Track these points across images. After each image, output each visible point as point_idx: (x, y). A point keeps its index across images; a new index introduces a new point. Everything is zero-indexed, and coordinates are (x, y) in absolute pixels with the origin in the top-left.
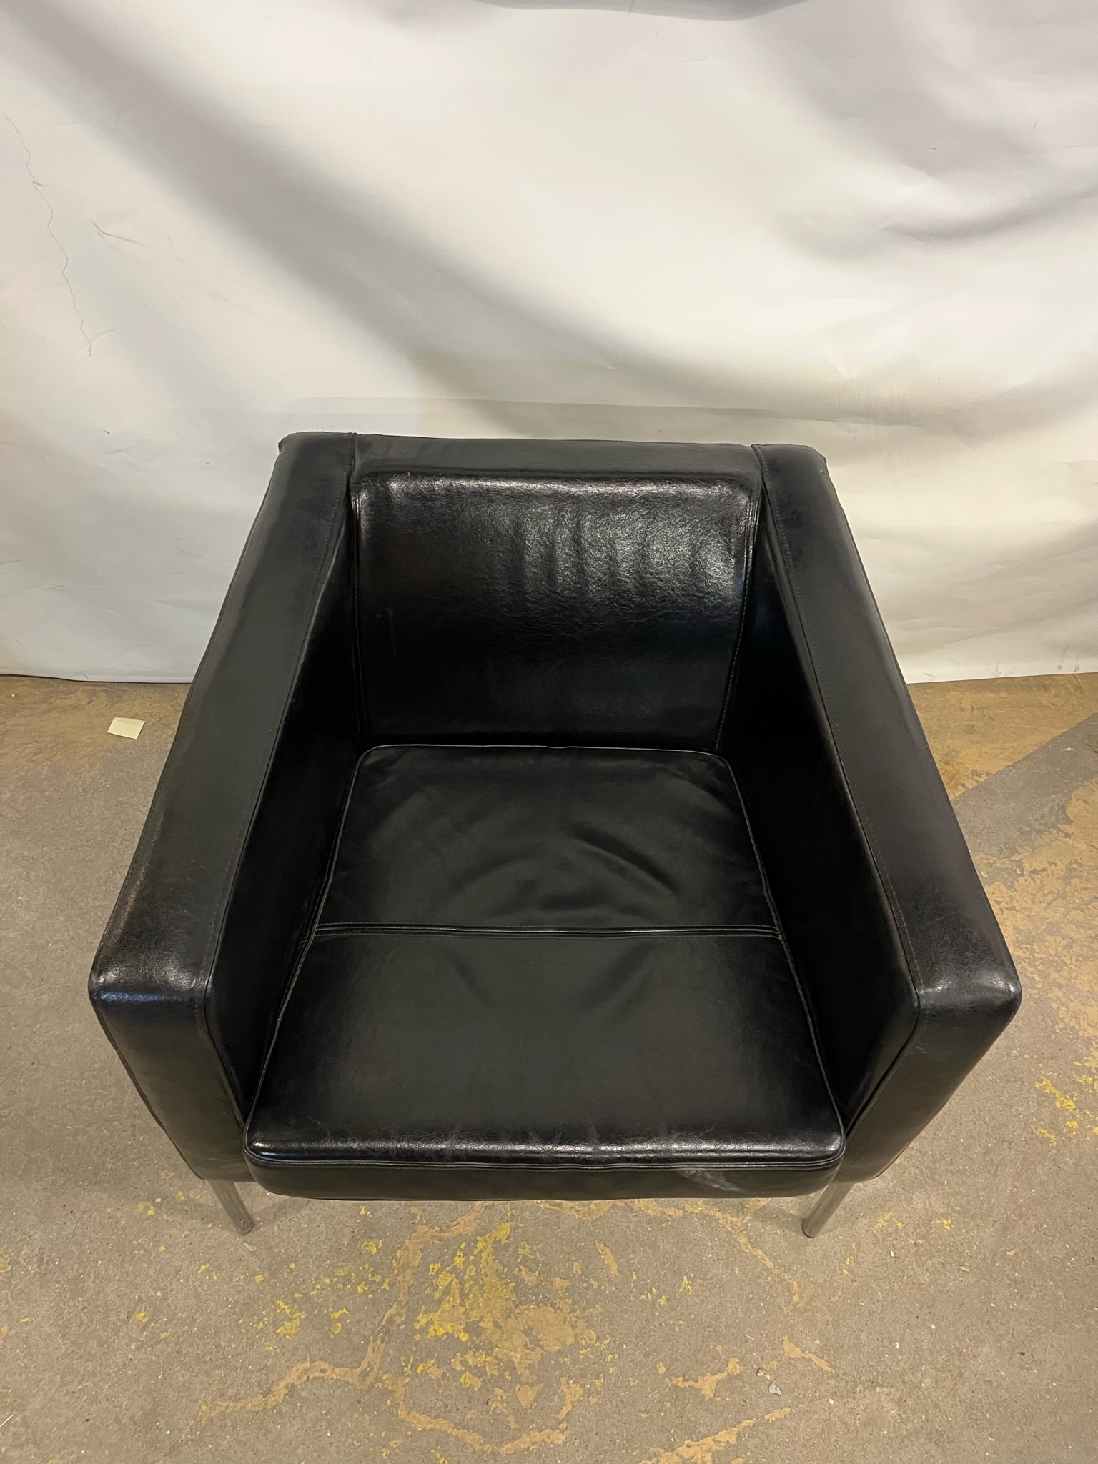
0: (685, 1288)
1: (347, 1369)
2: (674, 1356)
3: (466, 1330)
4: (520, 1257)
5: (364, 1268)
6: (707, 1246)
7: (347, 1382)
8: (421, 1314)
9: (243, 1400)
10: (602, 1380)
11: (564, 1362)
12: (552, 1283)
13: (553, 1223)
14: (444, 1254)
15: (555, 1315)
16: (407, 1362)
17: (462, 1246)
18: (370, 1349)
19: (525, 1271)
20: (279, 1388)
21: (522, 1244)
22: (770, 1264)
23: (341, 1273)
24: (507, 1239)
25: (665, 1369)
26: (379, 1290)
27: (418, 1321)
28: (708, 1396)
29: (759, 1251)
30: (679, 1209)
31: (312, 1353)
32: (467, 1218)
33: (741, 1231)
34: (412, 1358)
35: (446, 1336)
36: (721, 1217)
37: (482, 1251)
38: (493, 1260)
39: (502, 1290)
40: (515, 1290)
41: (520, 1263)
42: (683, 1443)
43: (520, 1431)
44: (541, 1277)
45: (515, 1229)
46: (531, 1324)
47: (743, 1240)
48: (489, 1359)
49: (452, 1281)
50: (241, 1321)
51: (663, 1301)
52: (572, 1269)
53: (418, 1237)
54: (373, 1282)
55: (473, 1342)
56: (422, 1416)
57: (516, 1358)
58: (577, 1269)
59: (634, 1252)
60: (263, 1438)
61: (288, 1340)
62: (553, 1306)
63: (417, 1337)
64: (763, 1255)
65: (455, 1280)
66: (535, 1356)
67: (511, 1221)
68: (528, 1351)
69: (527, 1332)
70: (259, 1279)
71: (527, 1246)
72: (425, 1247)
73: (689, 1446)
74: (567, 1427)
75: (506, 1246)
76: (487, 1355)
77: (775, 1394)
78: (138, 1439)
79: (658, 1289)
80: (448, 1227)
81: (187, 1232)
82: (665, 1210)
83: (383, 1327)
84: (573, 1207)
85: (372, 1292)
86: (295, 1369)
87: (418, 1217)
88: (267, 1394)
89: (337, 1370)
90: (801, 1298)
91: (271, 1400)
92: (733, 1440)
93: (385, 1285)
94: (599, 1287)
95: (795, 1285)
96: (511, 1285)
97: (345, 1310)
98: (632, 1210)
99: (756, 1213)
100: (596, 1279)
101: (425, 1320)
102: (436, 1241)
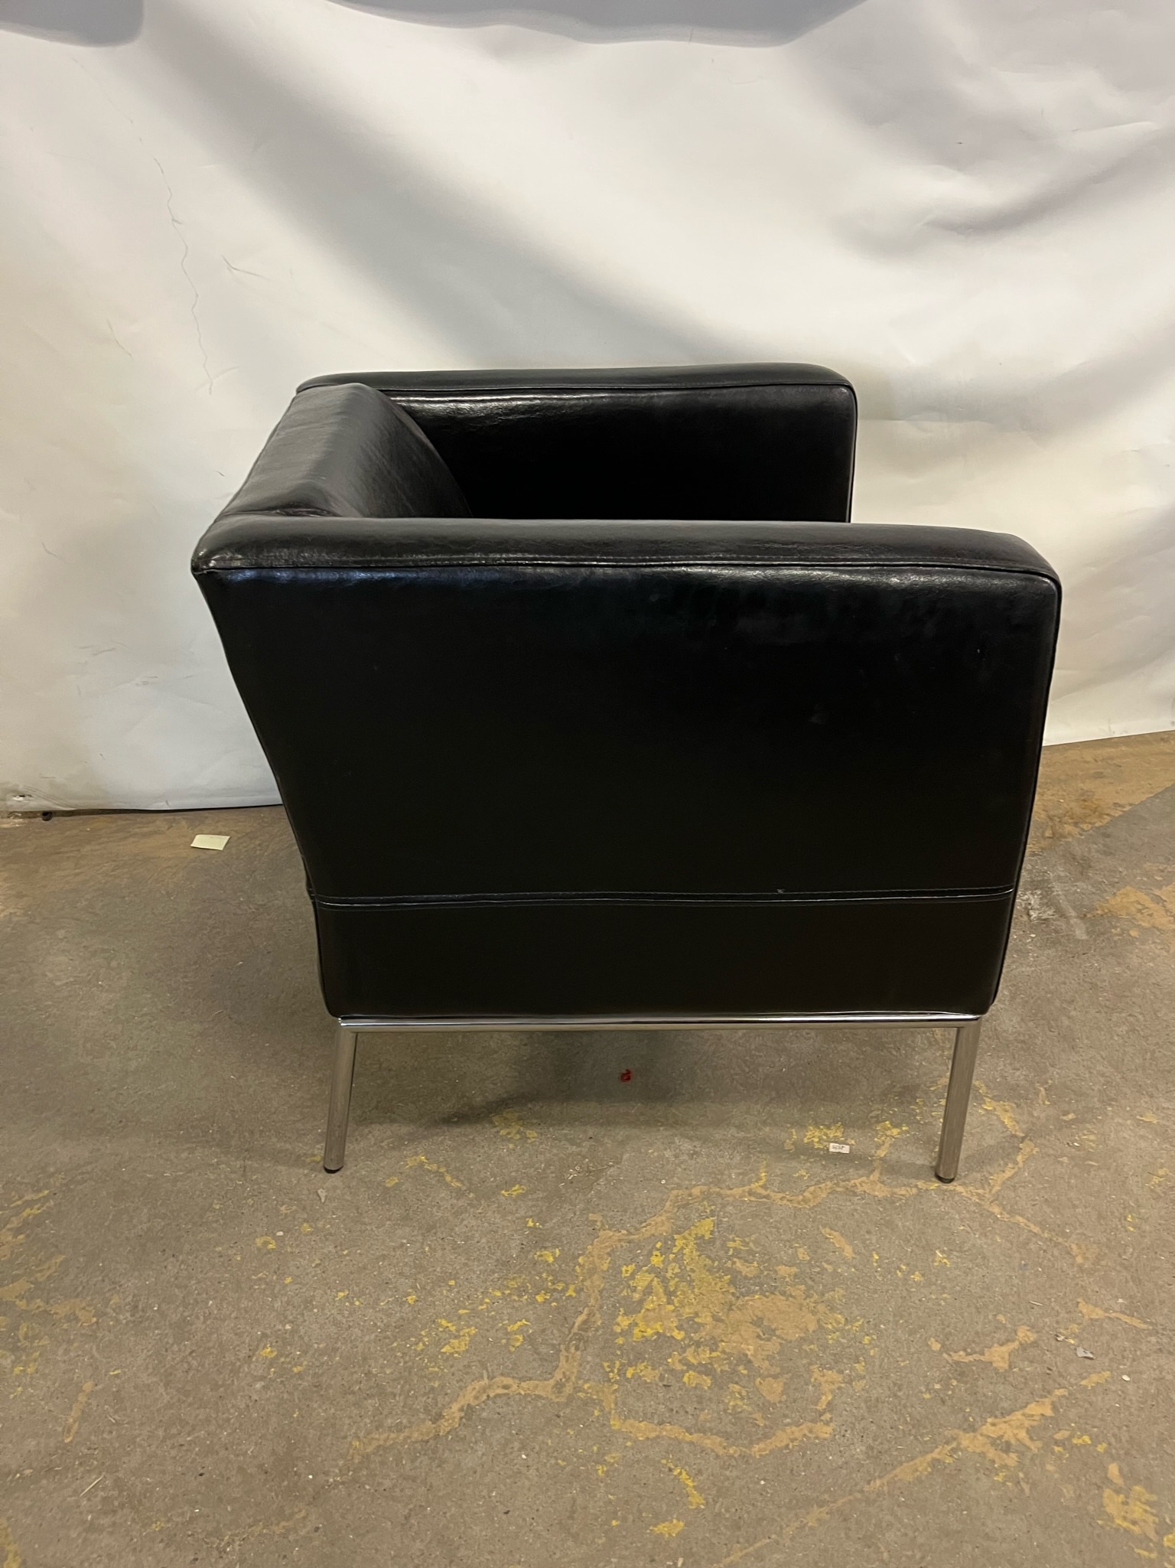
0: (940, 1261)
1: (537, 1382)
2: (947, 1330)
3: (680, 1328)
4: (731, 1249)
5: (541, 1277)
6: (954, 1218)
7: (540, 1397)
8: (620, 1317)
9: (407, 1430)
10: (863, 1364)
11: (810, 1349)
12: (776, 1272)
13: (763, 1215)
14: (638, 1256)
15: (788, 1303)
16: (612, 1367)
17: (658, 1246)
18: (562, 1358)
19: (741, 1263)
20: (452, 1410)
21: (731, 1237)
22: (1036, 1229)
23: (513, 1284)
24: (711, 1234)
25: (939, 1346)
26: (564, 1298)
27: (618, 1324)
28: (1001, 1367)
29: (1020, 1219)
30: (911, 1187)
31: (490, 1369)
32: (658, 1219)
33: (992, 1202)
34: (618, 1364)
35: (655, 1337)
36: (963, 1190)
37: (682, 1248)
38: (699, 1256)
39: (716, 1284)
40: (732, 1282)
41: (732, 1256)
42: (986, 1422)
43: (771, 1428)
44: (761, 1267)
45: (718, 1224)
46: (760, 1314)
47: (996, 1210)
48: (714, 1354)
49: (652, 1281)
50: (395, 1344)
51: (917, 1277)
52: (797, 1255)
53: (602, 1242)
54: (555, 1290)
55: (691, 1339)
56: (642, 1424)
57: (749, 1350)
58: (802, 1254)
59: (869, 1232)
60: (438, 1470)
61: (456, 1358)
62: (783, 1293)
63: (620, 1341)
64: (1025, 1221)
65: (655, 1279)
66: (772, 1346)
67: (712, 1217)
68: (762, 1342)
69: (758, 1322)
70: (411, 1299)
71: (736, 1239)
72: (613, 1251)
73: (993, 1425)
74: (831, 1418)
75: (712, 1241)
76: (712, 1351)
77: (1085, 1357)
78: (270, 1490)
79: (908, 1265)
80: (637, 1229)
81: (318, 1262)
82: (895, 1190)
83: (576, 1334)
84: (784, 1197)
85: (555, 1300)
86: (470, 1388)
88: (437, 1420)
89: (524, 1385)
90: (1086, 1259)
91: (444, 1426)
92: (1049, 1412)
93: (571, 1292)
94: (835, 1270)
95: (1074, 1246)
96: (726, 1278)
97: (524, 1321)
98: (855, 1194)
99: (1004, 1183)
100: (828, 1262)
101: (627, 1323)
102: (624, 1244)
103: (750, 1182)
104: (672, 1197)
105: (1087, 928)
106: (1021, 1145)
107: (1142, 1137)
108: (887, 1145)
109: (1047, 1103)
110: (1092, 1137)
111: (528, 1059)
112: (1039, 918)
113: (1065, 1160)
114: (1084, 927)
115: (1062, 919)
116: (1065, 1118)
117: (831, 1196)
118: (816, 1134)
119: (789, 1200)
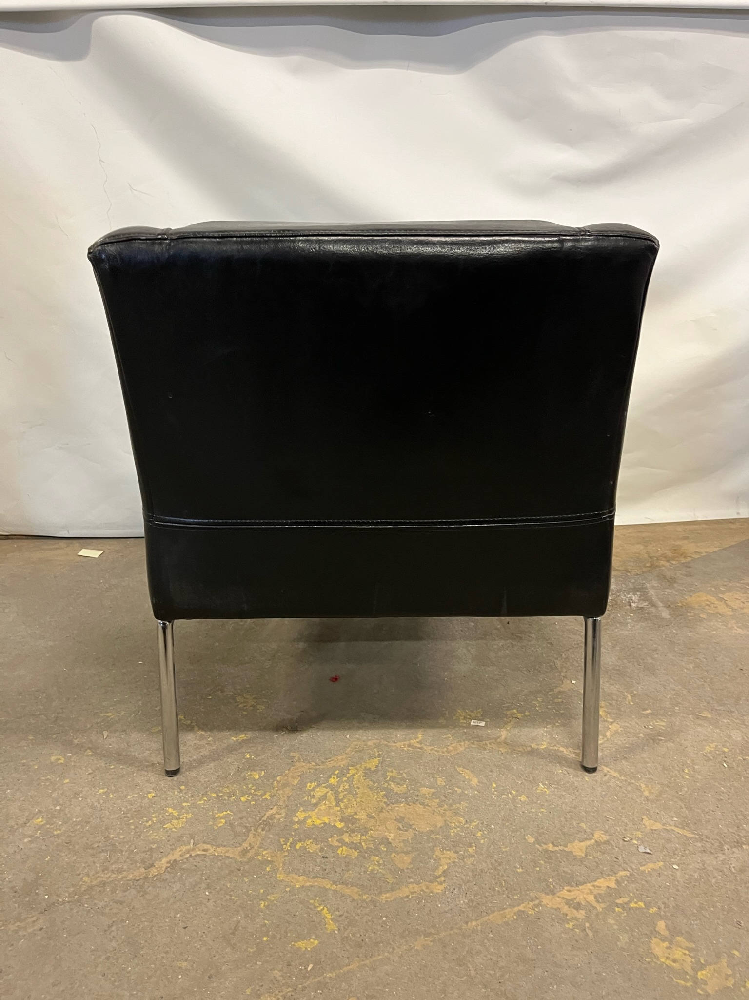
0: (542, 790)
1: (229, 848)
2: (542, 831)
3: (341, 821)
4: (389, 777)
5: (247, 787)
6: (555, 766)
7: (228, 857)
8: (299, 812)
9: (125, 873)
10: (474, 848)
11: (436, 838)
12: (419, 791)
13: (416, 758)
14: (320, 778)
15: (425, 809)
16: (286, 842)
17: (336, 773)
18: (251, 835)
19: (394, 785)
20: (162, 862)
21: (390, 770)
22: (616, 774)
23: (226, 790)
24: (376, 768)
25: (534, 840)
26: (261, 799)
27: (297, 817)
28: (579, 856)
29: (605, 768)
30: (527, 747)
31: (196, 839)
32: (339, 758)
34: (291, 840)
35: (323, 825)
36: (565, 750)
37: (354, 775)
38: (365, 780)
39: (374, 796)
40: (386, 796)
41: (389, 780)
42: (563, 889)
43: (398, 884)
44: (409, 788)
45: (382, 762)
46: (402, 815)
48: (364, 838)
49: (328, 792)
50: (131, 821)
51: (523, 798)
52: (436, 782)
53: (296, 769)
54: (255, 795)
55: (348, 827)
56: (300, 878)
57: (390, 836)
58: (441, 781)
59: (491, 771)
60: (141, 898)
61: (173, 832)
62: (422, 804)
63: (296, 826)
64: (608, 769)
65: (330, 791)
66: (409, 835)
67: (379, 758)
68: (401, 832)
69: (400, 820)
70: (150, 796)
71: (394, 771)
72: (303, 774)
73: (569, 891)
74: (445, 881)
75: (376, 772)
76: (362, 835)
77: (645, 852)
78: (15, 903)
79: (517, 791)
80: (323, 763)
81: (91, 771)
82: (515, 748)
83: (264, 821)
85: (255, 800)
86: (178, 850)
87: (296, 759)
88: (149, 868)
89: (219, 849)
90: (650, 792)
91: (154, 871)
92: (613, 885)
93: (267, 796)
94: (463, 792)
95: (643, 786)
96: (381, 793)
97: (228, 812)
98: (485, 749)
100: (458, 787)
101: (303, 816)
102: (311, 771)
103: (410, 739)
104: (352, 746)
105: (670, 613)
106: (610, 726)
107: (699, 725)
108: (513, 722)
109: (632, 703)
110: (663, 724)
111: (269, 668)
112: (637, 607)
113: (641, 735)
114: (668, 612)
115: (653, 607)
116: (644, 712)
117: (467, 750)
118: (463, 714)
119: (436, 751)
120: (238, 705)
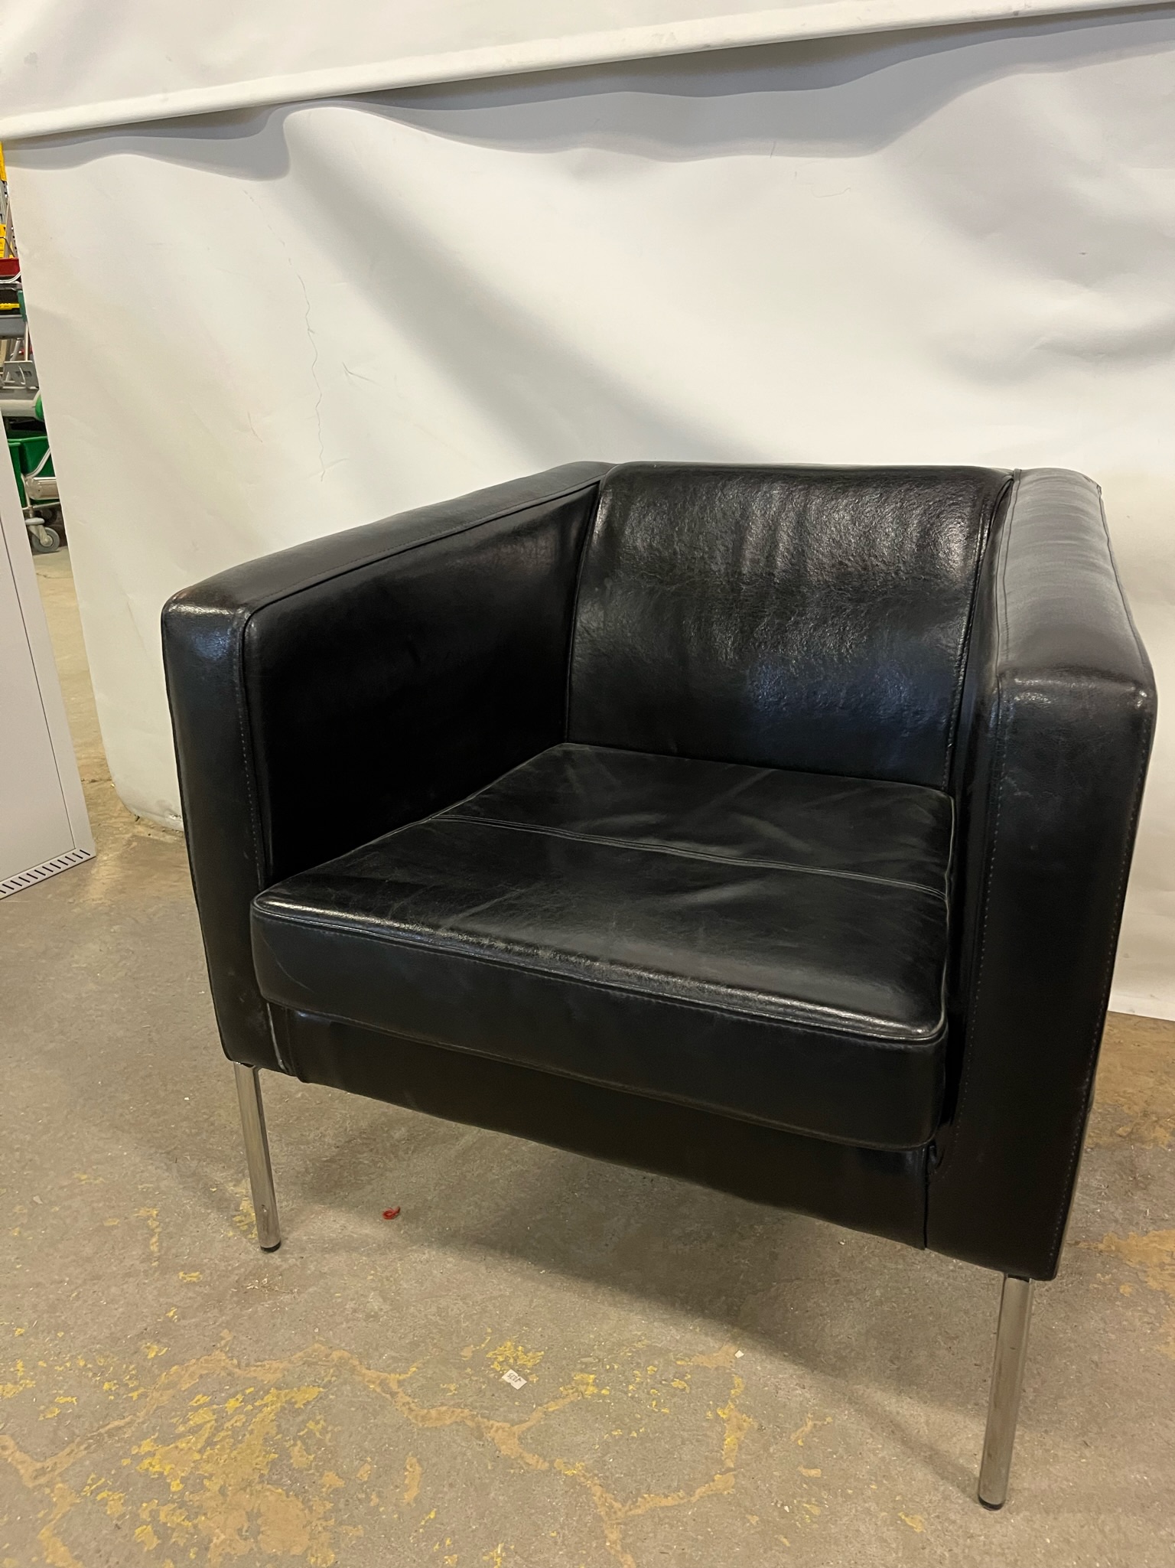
0: (492, 1558)
1: (28, 1458)
3: (184, 1480)
4: (306, 1430)
5: (127, 1367)
6: (556, 1520)
7: (17, 1473)
8: (148, 1440)
12: (321, 1475)
13: (371, 1411)
14: (222, 1390)
15: (300, 1513)
16: (94, 1481)
17: (248, 1391)
18: (68, 1450)
19: (301, 1448)
21: (318, 1418)
23: (101, 1362)
24: (304, 1404)
26: (125, 1396)
27: (140, 1446)
30: (545, 1461)
32: (275, 1365)
33: (617, 1523)
34: (102, 1481)
35: (157, 1476)
36: (598, 1494)
37: (266, 1405)
38: (272, 1420)
39: (258, 1457)
40: (273, 1464)
41: (300, 1437)
44: (313, 1463)
45: (320, 1398)
46: (263, 1509)
47: (614, 1535)
48: (187, 1523)
49: (209, 1422)
51: (450, 1560)
52: (358, 1470)
53: (207, 1362)
54: (126, 1385)
55: (182, 1496)
56: (62, 1548)
57: (218, 1538)
58: (365, 1472)
59: (451, 1485)
62: (305, 1501)
63: (126, 1462)
65: (214, 1422)
66: (242, 1547)
67: (324, 1388)
68: (237, 1537)
69: (252, 1516)
70: (19, 1331)
71: (322, 1422)
72: (207, 1374)
75: (298, 1412)
76: (188, 1518)
79: (455, 1542)
80: (248, 1365)
82: (525, 1454)
83: (100, 1435)
84: (408, 1403)
85: (116, 1394)
87: (223, 1342)
89: (17, 1454)
93: (135, 1395)
94: (378, 1506)
96: (272, 1455)
97: (74, 1399)
98: (480, 1437)
99: (653, 1510)
100: (379, 1495)
101: (147, 1449)
102: (223, 1374)
103: (394, 1371)
104: (309, 1349)
106: (717, 1476)
107: (883, 1540)
108: (568, 1400)
110: (816, 1511)
113: (754, 1520)
116: (805, 1472)
117: (454, 1427)
118: (508, 1353)
119: (410, 1408)
120: (235, 1216)
